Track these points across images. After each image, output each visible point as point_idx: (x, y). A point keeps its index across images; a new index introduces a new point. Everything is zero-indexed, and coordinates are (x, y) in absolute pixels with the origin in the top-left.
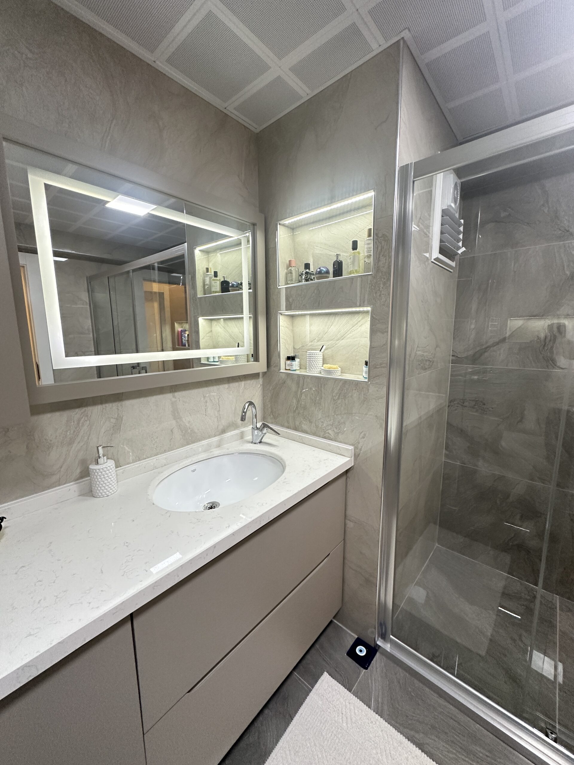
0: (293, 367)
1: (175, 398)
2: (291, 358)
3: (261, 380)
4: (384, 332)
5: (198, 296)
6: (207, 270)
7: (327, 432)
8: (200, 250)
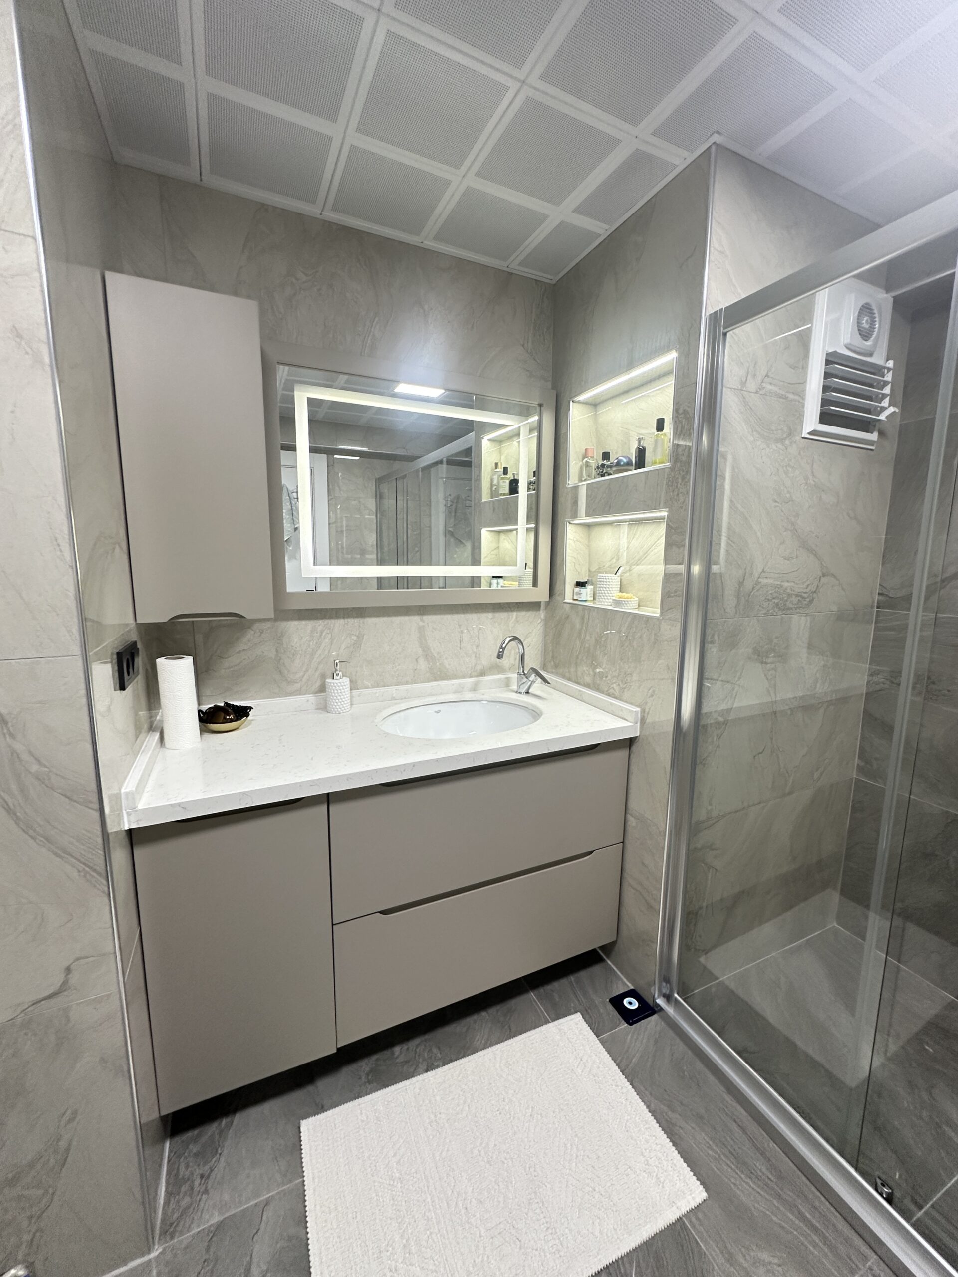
0: (582, 595)
1: (424, 622)
2: (581, 584)
3: (542, 614)
4: (680, 546)
5: (483, 501)
6: (497, 464)
7: (612, 686)
8: (489, 440)
